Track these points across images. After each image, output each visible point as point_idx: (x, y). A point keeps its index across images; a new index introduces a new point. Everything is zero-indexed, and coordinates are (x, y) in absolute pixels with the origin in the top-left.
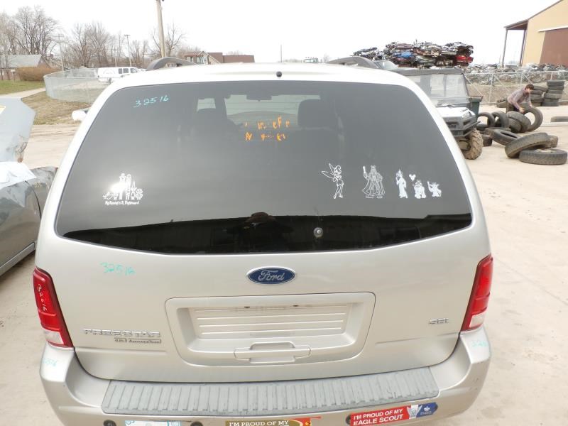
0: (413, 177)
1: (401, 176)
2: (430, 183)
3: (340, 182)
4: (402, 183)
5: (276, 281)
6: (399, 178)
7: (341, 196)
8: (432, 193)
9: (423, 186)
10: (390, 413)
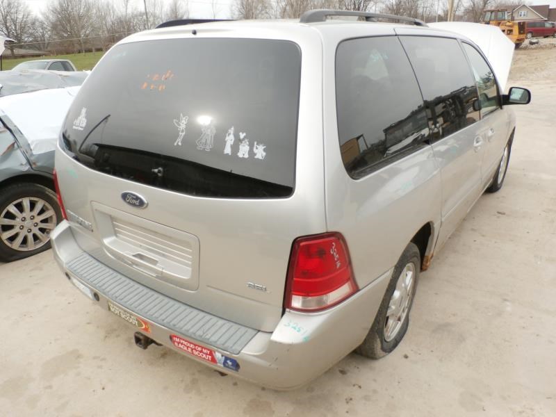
0: (242, 135)
1: (232, 133)
2: (257, 144)
3: (182, 131)
4: (230, 140)
5: (134, 205)
6: (229, 134)
7: (180, 144)
8: (255, 154)
9: (249, 145)
10: (200, 349)
